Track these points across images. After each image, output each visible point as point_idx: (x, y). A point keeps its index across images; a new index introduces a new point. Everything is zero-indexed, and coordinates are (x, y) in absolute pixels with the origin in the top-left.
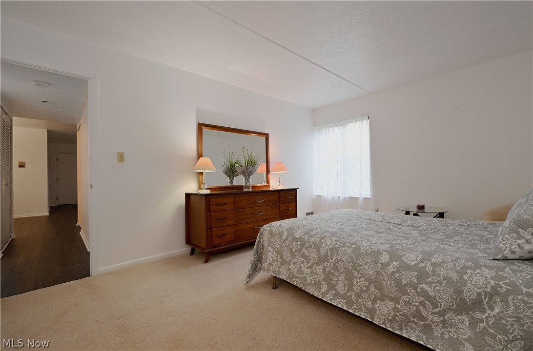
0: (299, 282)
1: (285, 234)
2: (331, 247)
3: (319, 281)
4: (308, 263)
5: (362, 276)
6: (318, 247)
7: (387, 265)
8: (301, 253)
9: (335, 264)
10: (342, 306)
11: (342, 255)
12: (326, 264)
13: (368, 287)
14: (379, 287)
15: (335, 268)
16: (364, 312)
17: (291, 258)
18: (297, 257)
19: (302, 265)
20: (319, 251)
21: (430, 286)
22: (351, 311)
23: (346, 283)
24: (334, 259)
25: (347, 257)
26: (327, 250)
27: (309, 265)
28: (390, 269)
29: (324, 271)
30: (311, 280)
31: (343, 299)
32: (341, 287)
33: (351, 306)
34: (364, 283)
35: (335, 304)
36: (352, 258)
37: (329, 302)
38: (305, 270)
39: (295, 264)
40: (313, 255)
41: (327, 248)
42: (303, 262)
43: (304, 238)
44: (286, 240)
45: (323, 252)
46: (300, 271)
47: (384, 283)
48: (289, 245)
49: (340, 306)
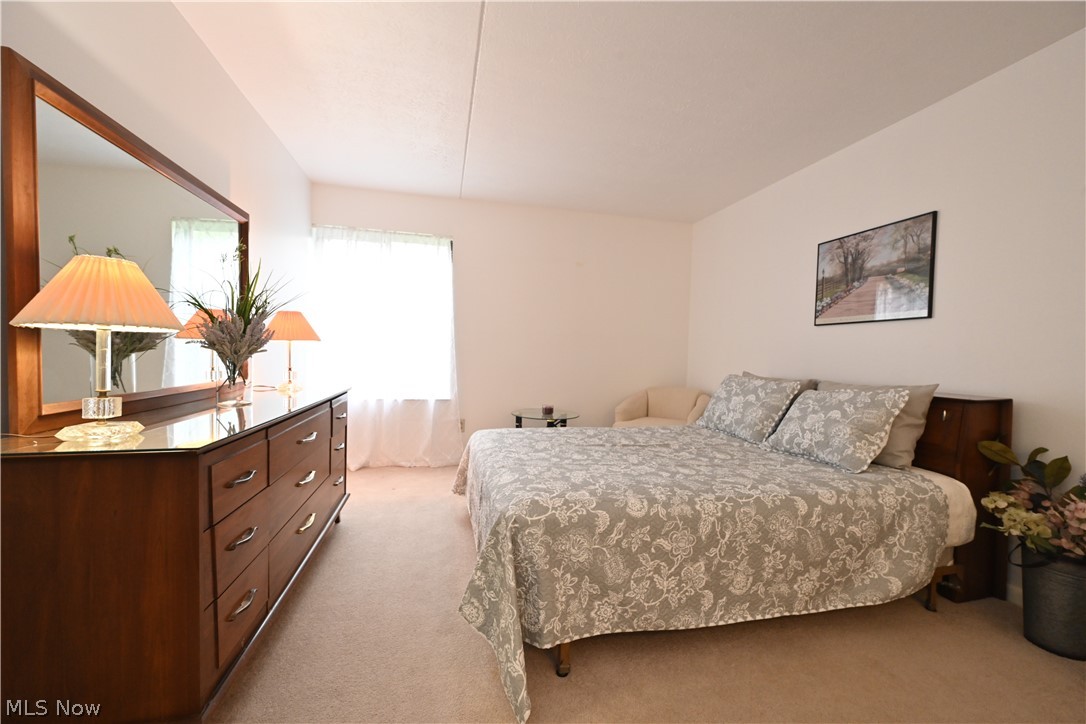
0: (654, 618)
1: (603, 519)
2: (719, 514)
3: (696, 592)
4: (670, 564)
5: (778, 547)
6: (692, 522)
7: (809, 515)
8: (653, 550)
9: (729, 545)
10: (744, 618)
11: (743, 524)
12: (714, 551)
13: (786, 563)
14: (802, 554)
15: (731, 551)
16: (779, 606)
17: (628, 572)
18: (644, 562)
19: (656, 576)
20: (695, 530)
21: (857, 526)
22: (759, 617)
23: (751, 571)
24: (727, 536)
25: (751, 524)
26: (714, 523)
27: (673, 570)
28: (815, 520)
29: (708, 569)
30: (680, 599)
31: (742, 603)
32: (740, 584)
33: (757, 609)
34: (781, 558)
35: (731, 622)
36: (759, 523)
37: (721, 623)
38: (663, 584)
39: (638, 581)
40: (680, 544)
41: (713, 519)
42: (657, 570)
43: (657, 514)
44: (609, 531)
45: (704, 530)
46: (654, 592)
47: (809, 545)
48: (619, 542)
49: (740, 620)
